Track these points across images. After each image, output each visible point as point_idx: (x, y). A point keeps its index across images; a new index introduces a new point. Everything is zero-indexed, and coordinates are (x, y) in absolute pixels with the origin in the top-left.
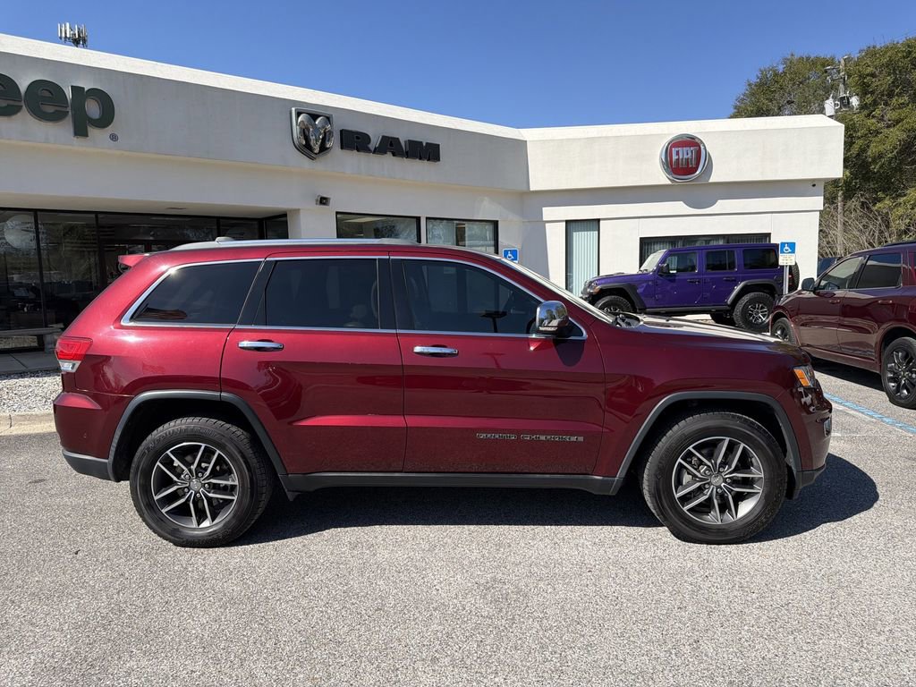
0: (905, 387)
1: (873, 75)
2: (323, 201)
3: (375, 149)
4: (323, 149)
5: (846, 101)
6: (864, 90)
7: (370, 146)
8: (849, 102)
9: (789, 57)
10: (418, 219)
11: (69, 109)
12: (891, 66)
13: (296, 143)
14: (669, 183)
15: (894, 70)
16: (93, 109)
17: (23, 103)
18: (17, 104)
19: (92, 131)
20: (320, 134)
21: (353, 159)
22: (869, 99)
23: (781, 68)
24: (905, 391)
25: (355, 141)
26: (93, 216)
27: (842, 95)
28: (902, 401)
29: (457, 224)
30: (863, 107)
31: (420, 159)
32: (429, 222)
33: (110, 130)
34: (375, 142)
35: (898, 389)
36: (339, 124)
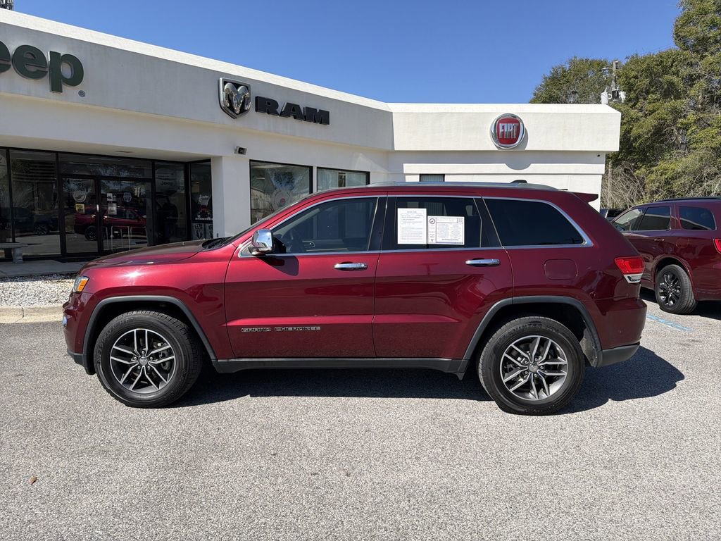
0: (671, 299)
1: (636, 77)
2: (241, 151)
3: (282, 112)
4: (243, 111)
5: (616, 94)
6: (629, 88)
7: (278, 110)
8: (618, 95)
9: (573, 59)
10: (311, 168)
11: (47, 70)
12: (649, 71)
13: (223, 105)
14: (496, 149)
15: (651, 74)
16: (66, 71)
17: (11, 63)
18: (6, 63)
19: (66, 88)
20: (241, 99)
21: (264, 120)
22: (633, 95)
23: (567, 67)
24: (672, 302)
25: (266, 106)
26: (55, 154)
27: (614, 89)
28: (670, 309)
29: (340, 173)
30: (628, 100)
31: (315, 122)
32: (320, 171)
33: (79, 88)
34: (281, 107)
35: (667, 300)
36: (255, 92)
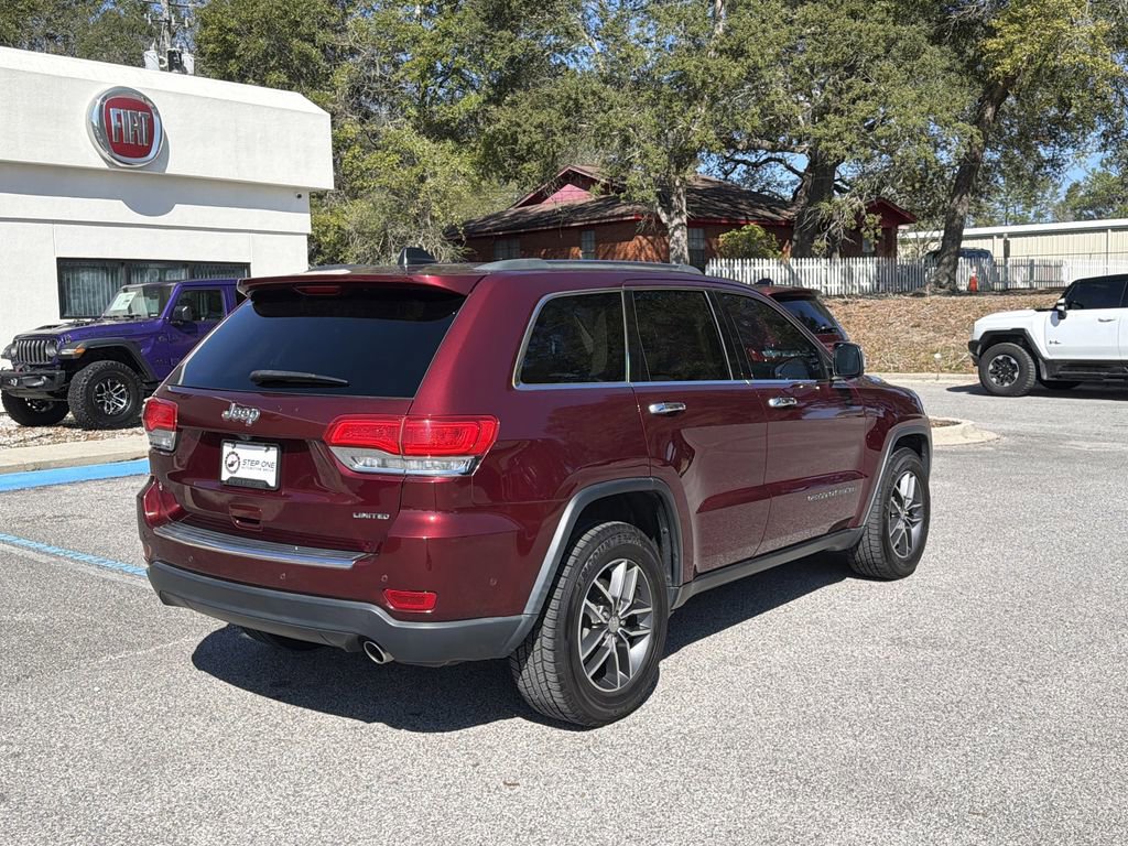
5: (177, 58)
8: (181, 61)
27: (171, 48)
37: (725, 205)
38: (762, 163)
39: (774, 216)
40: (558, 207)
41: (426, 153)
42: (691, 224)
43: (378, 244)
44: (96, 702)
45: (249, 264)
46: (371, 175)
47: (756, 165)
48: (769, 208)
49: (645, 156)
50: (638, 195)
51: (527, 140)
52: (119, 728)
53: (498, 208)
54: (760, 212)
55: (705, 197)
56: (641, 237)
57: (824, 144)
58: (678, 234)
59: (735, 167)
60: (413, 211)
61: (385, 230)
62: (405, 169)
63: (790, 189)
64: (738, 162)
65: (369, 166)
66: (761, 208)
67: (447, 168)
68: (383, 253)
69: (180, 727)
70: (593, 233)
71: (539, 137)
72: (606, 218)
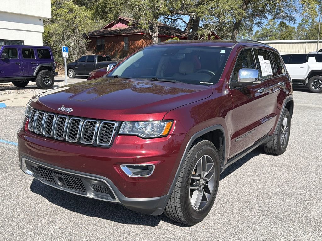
37: (167, 31)
38: (176, 19)
39: (181, 35)
40: (118, 29)
41: (77, 10)
42: (159, 36)
43: (61, 37)
44: (6, 193)
45: (24, 41)
46: (59, 16)
47: (174, 20)
48: (179, 33)
49: (146, 14)
50: (143, 27)
51: (109, 6)
52: (18, 203)
53: (97, 29)
54: (177, 34)
55: (161, 28)
56: (143, 40)
57: (199, 14)
58: (155, 39)
59: (168, 21)
60: (73, 28)
61: (63, 33)
62: (70, 14)
63: (183, 28)
64: (169, 19)
65: (58, 13)
66: (177, 33)
67: (83, 15)
68: (62, 40)
69: (42, 202)
70: (128, 38)
71: (113, 6)
72: (132, 33)
